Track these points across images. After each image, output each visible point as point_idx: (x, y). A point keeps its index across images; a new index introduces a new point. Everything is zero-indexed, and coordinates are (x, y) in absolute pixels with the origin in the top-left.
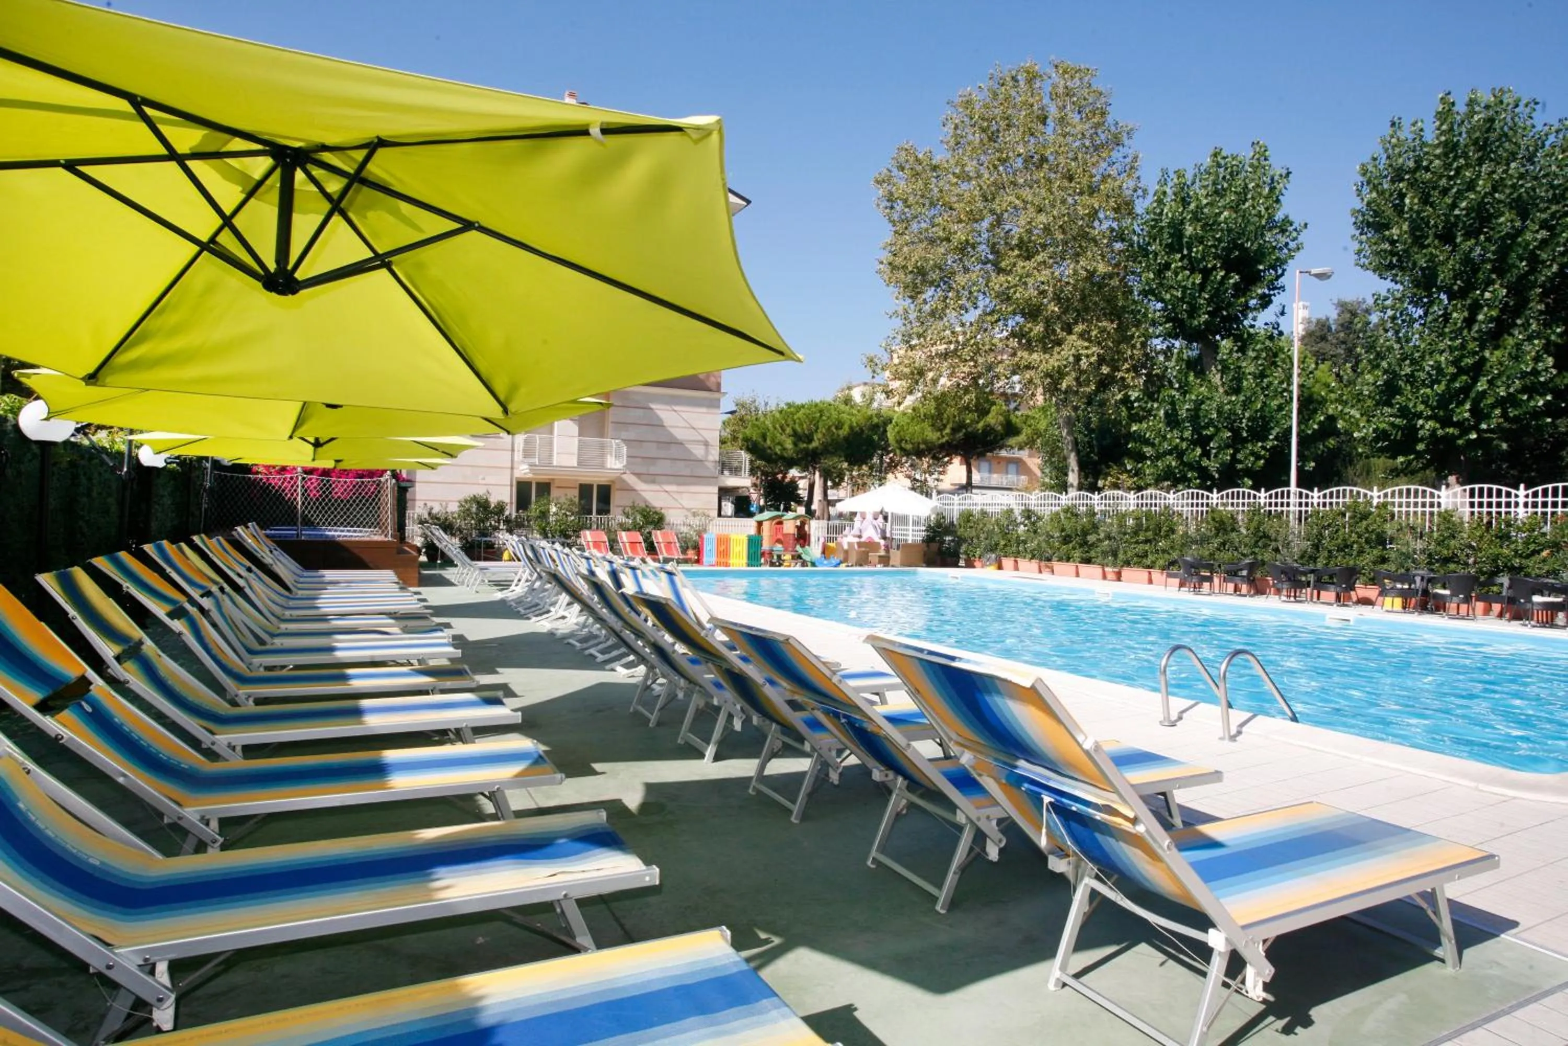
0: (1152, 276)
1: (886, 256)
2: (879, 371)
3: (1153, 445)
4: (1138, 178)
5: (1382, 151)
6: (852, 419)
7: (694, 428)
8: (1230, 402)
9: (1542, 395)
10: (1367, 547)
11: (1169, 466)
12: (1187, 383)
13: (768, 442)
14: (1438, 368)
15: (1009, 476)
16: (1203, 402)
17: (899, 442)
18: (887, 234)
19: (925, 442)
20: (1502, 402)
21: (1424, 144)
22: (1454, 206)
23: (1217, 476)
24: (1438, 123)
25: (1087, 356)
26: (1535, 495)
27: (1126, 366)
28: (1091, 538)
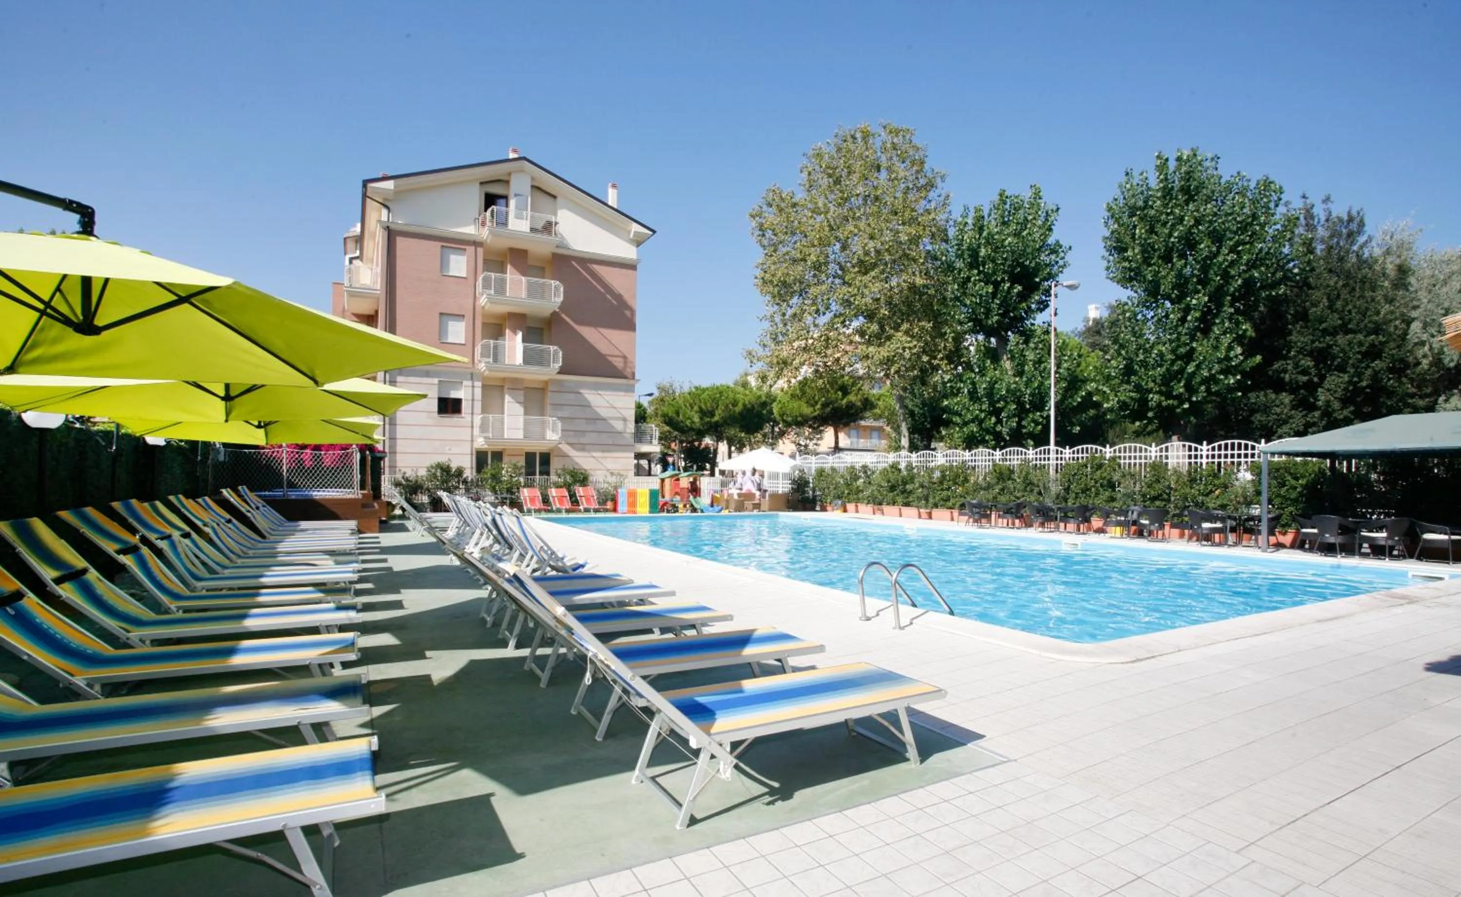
0: (956, 287)
1: (759, 273)
2: (755, 361)
3: (960, 415)
4: (950, 212)
5: (1120, 193)
6: (745, 398)
7: (615, 408)
8: (1015, 383)
9: (1234, 375)
10: (1101, 490)
11: (972, 431)
12: (985, 368)
13: (681, 417)
14: (1161, 355)
15: (873, 440)
16: (996, 382)
17: (782, 415)
18: (758, 255)
19: (801, 415)
20: (1206, 381)
21: (1149, 189)
22: (1170, 235)
23: (1008, 438)
24: (1158, 174)
25: (910, 348)
26: (1213, 449)
27: (940, 355)
28: (909, 487)
